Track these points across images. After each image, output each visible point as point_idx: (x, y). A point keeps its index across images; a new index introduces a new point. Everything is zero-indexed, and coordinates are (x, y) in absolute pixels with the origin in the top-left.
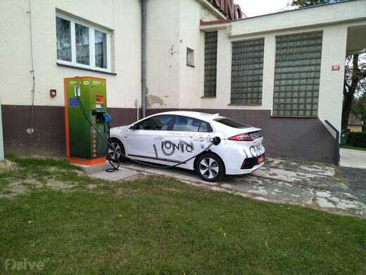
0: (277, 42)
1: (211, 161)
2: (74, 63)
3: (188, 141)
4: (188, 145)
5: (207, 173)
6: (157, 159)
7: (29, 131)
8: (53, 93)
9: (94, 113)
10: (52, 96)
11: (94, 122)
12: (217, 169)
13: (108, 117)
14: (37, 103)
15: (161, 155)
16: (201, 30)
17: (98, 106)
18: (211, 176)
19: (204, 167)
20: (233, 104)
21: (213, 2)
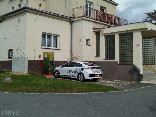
1: (81, 75)
2: (46, 47)
3: (76, 70)
4: (76, 71)
5: (80, 79)
6: (68, 76)
7: (33, 67)
8: (40, 56)
9: (50, 62)
10: (40, 57)
11: (50, 64)
12: (83, 78)
13: (54, 63)
14: (36, 59)
15: (69, 75)
16: (94, 31)
17: (51, 60)
18: (81, 80)
19: (80, 77)
20: (106, 59)
21: (101, 19)
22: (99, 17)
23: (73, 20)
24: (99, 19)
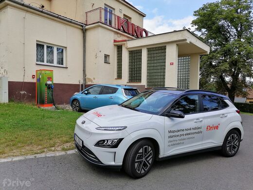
0: (148, 51)
2: (45, 63)
10: (33, 78)
13: (52, 87)
16: (115, 45)
20: (129, 82)
21: (124, 30)
22: (122, 26)
23: (87, 27)
24: (122, 28)
